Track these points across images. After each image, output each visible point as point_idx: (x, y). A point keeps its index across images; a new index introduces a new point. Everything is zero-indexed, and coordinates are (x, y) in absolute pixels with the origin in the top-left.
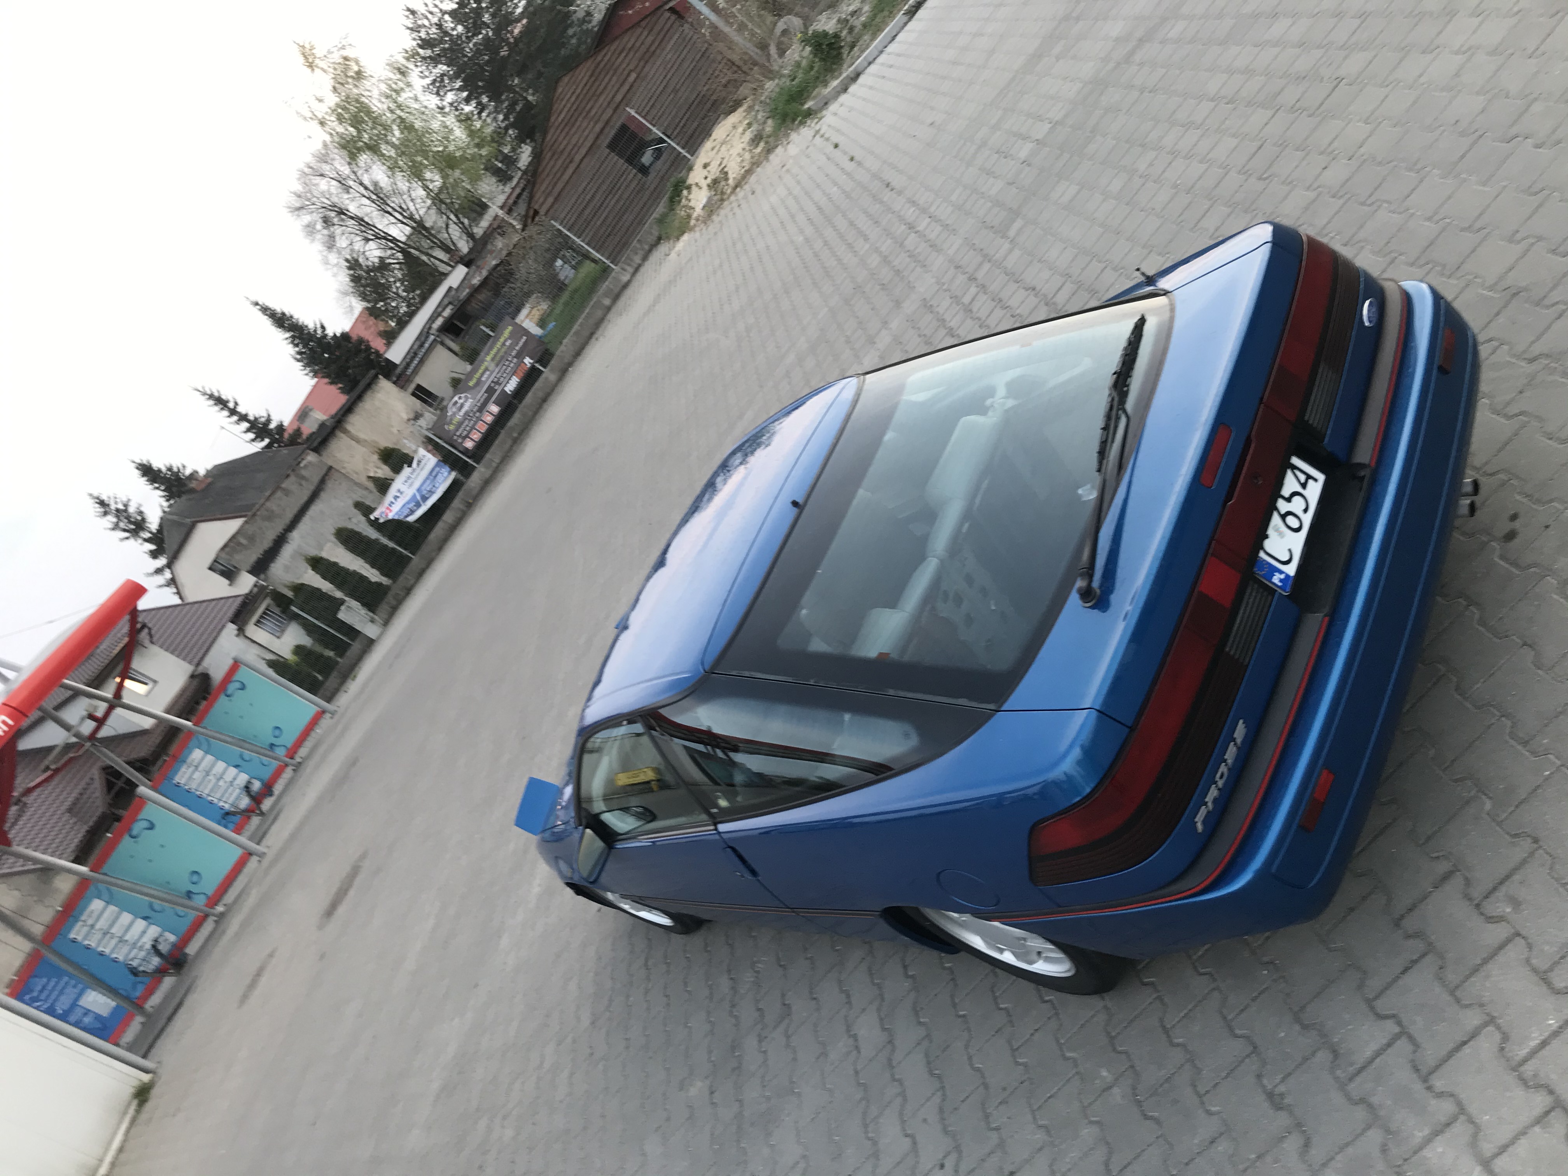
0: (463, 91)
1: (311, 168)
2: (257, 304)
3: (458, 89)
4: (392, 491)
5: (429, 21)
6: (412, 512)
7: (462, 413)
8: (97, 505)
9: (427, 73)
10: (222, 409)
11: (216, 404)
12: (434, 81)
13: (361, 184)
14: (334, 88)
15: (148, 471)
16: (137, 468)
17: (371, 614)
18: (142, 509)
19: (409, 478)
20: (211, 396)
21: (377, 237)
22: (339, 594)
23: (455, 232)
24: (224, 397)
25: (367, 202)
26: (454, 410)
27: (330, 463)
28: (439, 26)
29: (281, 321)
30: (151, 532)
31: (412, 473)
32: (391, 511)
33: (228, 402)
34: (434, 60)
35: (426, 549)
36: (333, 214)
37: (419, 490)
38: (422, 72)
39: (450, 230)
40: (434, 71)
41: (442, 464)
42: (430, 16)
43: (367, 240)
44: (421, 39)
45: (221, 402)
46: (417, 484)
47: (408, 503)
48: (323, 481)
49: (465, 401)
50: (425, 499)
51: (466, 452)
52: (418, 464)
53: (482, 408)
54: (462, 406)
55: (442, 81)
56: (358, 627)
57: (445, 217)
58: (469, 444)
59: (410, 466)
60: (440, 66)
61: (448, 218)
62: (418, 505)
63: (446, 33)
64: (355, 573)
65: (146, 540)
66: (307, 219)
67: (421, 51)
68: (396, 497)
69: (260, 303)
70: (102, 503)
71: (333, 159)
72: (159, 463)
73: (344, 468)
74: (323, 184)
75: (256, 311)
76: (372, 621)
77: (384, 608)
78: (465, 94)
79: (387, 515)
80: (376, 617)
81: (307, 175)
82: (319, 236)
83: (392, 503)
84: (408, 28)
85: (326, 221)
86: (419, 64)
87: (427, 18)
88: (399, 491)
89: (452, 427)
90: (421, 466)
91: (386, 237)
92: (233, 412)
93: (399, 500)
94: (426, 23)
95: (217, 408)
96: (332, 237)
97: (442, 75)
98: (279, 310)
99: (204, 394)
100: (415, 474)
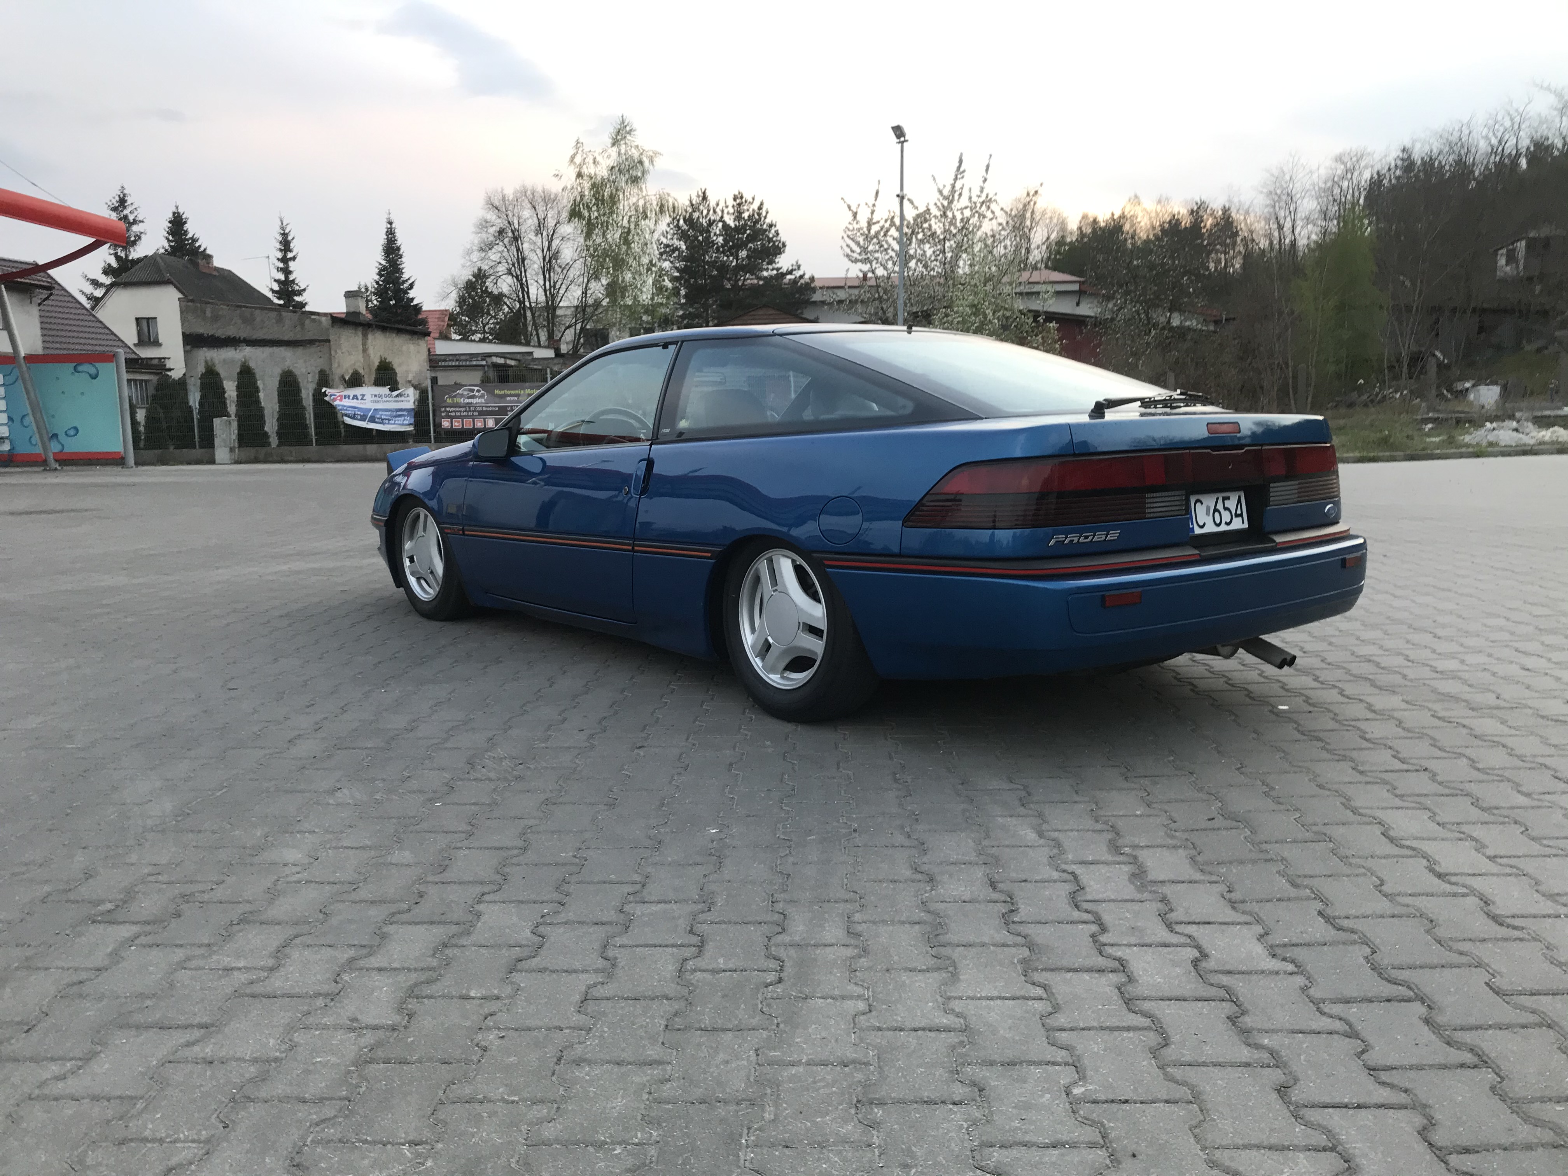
0: (678, 271)
1: (533, 194)
2: (391, 223)
3: (676, 268)
4: (358, 391)
5: (708, 214)
6: (353, 417)
7: (467, 401)
8: (117, 199)
9: (669, 237)
10: (281, 250)
11: (281, 242)
12: (667, 246)
13: (550, 242)
14: (613, 167)
15: (177, 224)
16: (174, 213)
17: (236, 445)
18: (143, 236)
19: (380, 396)
20: (285, 235)
21: (518, 278)
22: (232, 409)
23: (569, 335)
24: (292, 245)
25: (540, 254)
26: (465, 393)
27: (331, 338)
28: (711, 223)
29: (392, 250)
30: (127, 256)
31: (386, 396)
32: (341, 400)
33: (291, 251)
34: (683, 236)
35: (329, 450)
36: (510, 234)
37: (375, 410)
38: (667, 233)
39: (568, 331)
40: (675, 240)
41: (413, 414)
42: (711, 212)
43: (509, 272)
44: (691, 215)
45: (286, 245)
46: (379, 406)
47: (360, 409)
48: (311, 342)
49: (480, 397)
50: (372, 420)
51: (438, 425)
52: (397, 396)
53: (483, 414)
54: (473, 397)
55: (673, 251)
56: (217, 442)
57: (574, 321)
58: (446, 424)
59: (392, 390)
60: (682, 243)
61: (576, 324)
62: (363, 418)
63: (708, 232)
64: (261, 410)
65: (116, 254)
66: (491, 216)
67: (681, 222)
68: (355, 397)
69: (393, 226)
70: (122, 201)
71: (552, 208)
72: (192, 228)
73: (336, 351)
74: (527, 213)
75: (384, 227)
76: (232, 450)
77: (251, 452)
78: (677, 274)
79: (335, 400)
80: (237, 450)
81: (525, 195)
82: (484, 235)
83: (349, 397)
84: (691, 201)
85: (501, 232)
86: (672, 226)
87: (709, 211)
88: (363, 395)
89: (449, 401)
90: (397, 399)
91: (524, 287)
92: (285, 260)
93: (355, 400)
94: (705, 212)
95: (278, 246)
96: (491, 246)
97: (677, 249)
98: (398, 243)
99: (283, 228)
100: (387, 399)
